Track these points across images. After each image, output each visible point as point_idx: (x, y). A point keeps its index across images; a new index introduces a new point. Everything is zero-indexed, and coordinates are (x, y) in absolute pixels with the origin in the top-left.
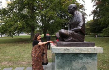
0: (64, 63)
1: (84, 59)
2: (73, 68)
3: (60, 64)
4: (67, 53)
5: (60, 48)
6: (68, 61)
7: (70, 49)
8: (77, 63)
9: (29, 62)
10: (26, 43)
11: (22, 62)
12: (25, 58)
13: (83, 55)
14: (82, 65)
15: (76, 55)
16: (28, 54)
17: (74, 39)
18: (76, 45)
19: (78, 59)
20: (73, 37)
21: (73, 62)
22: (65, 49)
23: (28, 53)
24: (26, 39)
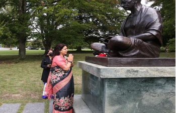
0: (124, 94)
1: (166, 88)
2: (144, 103)
3: (115, 97)
4: (134, 76)
5: (119, 69)
6: (134, 91)
7: (140, 70)
8: (152, 94)
9: (27, 95)
10: (10, 63)
11: (13, 95)
12: (16, 88)
13: (165, 81)
14: (163, 97)
15: (151, 81)
16: (21, 81)
17: (142, 53)
18: (149, 64)
19: (154, 88)
20: (141, 49)
21: (144, 93)
22: (128, 71)
23: (21, 79)
24: (8, 56)
